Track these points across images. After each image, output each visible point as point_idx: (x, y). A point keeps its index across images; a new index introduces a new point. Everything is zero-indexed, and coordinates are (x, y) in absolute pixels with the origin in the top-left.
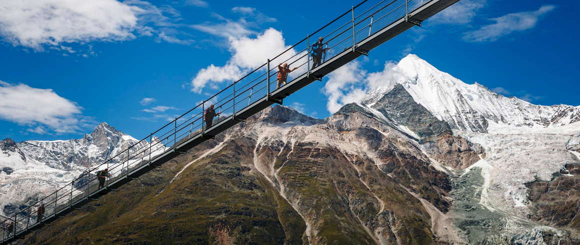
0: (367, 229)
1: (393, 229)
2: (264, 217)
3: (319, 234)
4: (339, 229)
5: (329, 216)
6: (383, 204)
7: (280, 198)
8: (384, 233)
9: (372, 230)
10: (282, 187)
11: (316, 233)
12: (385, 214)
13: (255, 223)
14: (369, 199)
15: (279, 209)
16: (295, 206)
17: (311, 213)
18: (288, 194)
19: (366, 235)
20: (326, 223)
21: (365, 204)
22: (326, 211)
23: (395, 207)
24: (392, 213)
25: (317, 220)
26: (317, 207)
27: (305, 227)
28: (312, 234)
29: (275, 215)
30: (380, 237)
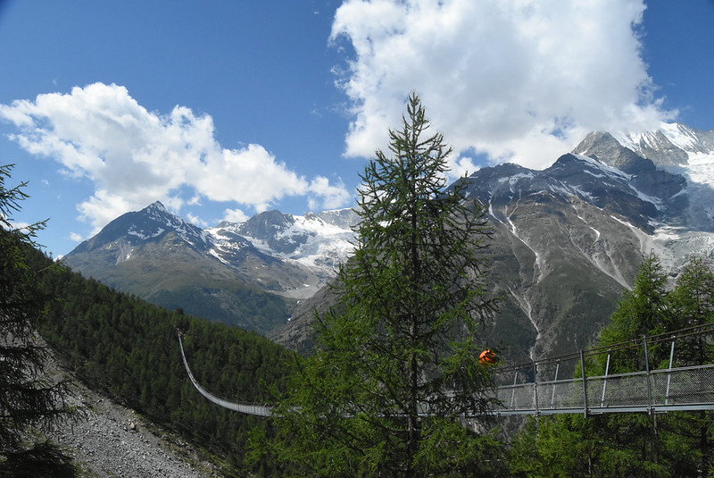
0: (586, 255)
1: (607, 252)
2: (502, 253)
3: (546, 263)
4: (563, 258)
5: (553, 248)
6: (598, 233)
7: (513, 237)
8: (600, 257)
9: (591, 255)
10: (514, 228)
11: (544, 261)
12: (599, 242)
13: (495, 259)
14: (586, 231)
15: (513, 246)
16: (525, 242)
17: (539, 247)
18: (519, 233)
19: (585, 260)
20: (552, 253)
21: (583, 236)
22: (552, 244)
23: (608, 236)
24: (606, 241)
25: (544, 251)
26: (544, 242)
27: (535, 257)
28: (541, 262)
29: (511, 251)
30: (596, 260)
